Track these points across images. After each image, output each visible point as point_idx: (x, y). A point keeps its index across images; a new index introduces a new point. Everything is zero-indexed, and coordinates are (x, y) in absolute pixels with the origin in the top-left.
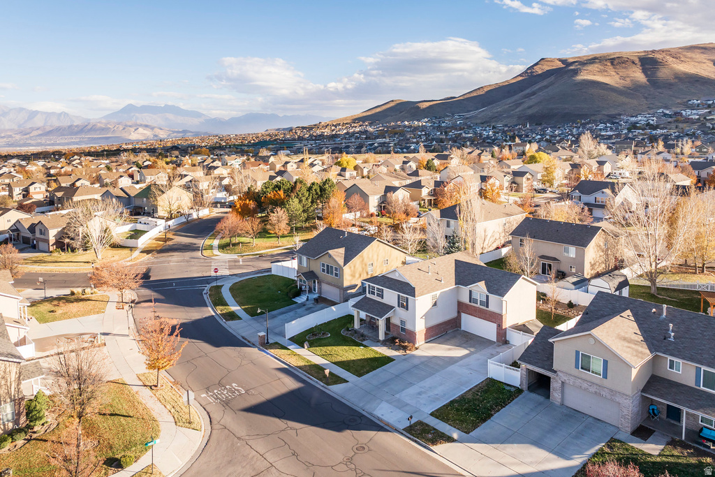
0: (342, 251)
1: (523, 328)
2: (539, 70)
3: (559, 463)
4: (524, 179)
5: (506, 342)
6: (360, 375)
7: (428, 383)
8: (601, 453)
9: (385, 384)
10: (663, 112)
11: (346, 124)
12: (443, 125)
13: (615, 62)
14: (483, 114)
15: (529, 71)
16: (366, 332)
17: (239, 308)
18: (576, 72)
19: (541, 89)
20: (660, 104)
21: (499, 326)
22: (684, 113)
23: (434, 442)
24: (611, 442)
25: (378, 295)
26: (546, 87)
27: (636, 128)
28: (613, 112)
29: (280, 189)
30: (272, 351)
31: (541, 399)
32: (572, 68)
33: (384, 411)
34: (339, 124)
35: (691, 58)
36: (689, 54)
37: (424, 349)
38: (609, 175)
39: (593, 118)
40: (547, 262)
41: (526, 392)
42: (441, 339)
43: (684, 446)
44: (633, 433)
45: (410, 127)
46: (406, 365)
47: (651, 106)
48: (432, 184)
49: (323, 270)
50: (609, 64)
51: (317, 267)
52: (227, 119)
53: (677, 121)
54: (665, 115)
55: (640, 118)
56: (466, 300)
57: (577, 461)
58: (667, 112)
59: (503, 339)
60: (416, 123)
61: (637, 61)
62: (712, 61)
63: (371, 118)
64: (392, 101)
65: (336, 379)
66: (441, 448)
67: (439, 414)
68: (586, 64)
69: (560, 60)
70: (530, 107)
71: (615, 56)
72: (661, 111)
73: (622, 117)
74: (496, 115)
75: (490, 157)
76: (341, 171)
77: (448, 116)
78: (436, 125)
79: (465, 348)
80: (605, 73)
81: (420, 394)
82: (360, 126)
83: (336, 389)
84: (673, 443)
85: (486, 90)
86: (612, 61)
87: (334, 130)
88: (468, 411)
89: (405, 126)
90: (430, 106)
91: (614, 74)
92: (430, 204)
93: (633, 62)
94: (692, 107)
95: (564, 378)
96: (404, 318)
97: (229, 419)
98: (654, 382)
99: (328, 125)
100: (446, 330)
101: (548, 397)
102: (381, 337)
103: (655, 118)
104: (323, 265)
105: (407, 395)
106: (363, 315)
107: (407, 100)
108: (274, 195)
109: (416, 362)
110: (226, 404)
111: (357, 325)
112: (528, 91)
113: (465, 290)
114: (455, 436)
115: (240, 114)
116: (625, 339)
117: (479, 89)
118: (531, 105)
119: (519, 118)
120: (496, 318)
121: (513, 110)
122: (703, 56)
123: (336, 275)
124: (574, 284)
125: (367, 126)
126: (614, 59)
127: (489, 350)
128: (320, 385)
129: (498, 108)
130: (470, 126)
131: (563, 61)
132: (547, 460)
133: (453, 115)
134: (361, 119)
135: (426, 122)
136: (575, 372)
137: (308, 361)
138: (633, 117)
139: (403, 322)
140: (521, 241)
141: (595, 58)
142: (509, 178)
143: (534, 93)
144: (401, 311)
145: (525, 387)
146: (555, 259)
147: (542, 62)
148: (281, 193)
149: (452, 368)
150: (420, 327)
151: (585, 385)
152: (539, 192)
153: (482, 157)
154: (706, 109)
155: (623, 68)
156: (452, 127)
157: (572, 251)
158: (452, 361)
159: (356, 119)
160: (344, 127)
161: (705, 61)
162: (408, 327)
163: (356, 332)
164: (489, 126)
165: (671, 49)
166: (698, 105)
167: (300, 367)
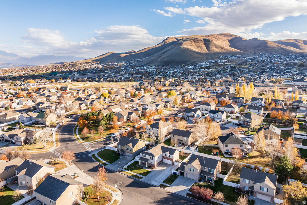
0: (131, 144)
1: (177, 161)
2: (167, 42)
3: (187, 188)
4: (169, 104)
5: (174, 165)
6: (145, 176)
7: (160, 176)
8: (193, 185)
9: (151, 177)
10: (211, 61)
11: (89, 62)
12: (131, 64)
13: (195, 41)
14: (147, 60)
15: (163, 42)
16: (143, 165)
17: (105, 161)
18: (181, 44)
19: (168, 50)
20: (210, 58)
21: (172, 161)
22: (218, 61)
23: (165, 187)
24: (195, 183)
25: (145, 157)
26: (170, 49)
27: (202, 68)
28: (194, 61)
29: (94, 115)
30: (121, 172)
31: (182, 176)
32: (179, 42)
33: (153, 183)
34: (86, 63)
35: (221, 39)
36: (220, 37)
37: (157, 168)
38: (193, 98)
39: (187, 63)
40: (180, 141)
41: (180, 175)
42: (160, 165)
43: (206, 182)
44: (198, 181)
45: (117, 65)
46: (154, 173)
47: (207, 58)
48: (142, 109)
49: (126, 149)
50: (193, 41)
51: (124, 148)
52: (30, 57)
53: (216, 65)
54: (212, 62)
55: (203, 63)
56: (164, 156)
57: (190, 187)
58: (213, 61)
59: (173, 164)
60: (120, 63)
61: (203, 40)
62: (228, 40)
63: (100, 60)
64: (109, 53)
65: (141, 178)
66: (166, 188)
67: (164, 182)
68: (185, 41)
69: (175, 38)
70: (164, 58)
71: (195, 38)
72: (210, 60)
73: (197, 63)
74: (152, 61)
75: (154, 88)
76: (104, 98)
77: (133, 60)
78: (128, 64)
79: (165, 167)
80: (192, 45)
81: (159, 178)
82: (96, 64)
83: (142, 180)
84: (205, 182)
85: (147, 49)
86: (194, 40)
87: (84, 66)
88: (169, 181)
89: (115, 65)
90: (125, 56)
91: (195, 45)
92: (141, 116)
93: (201, 41)
94: (221, 59)
95: (186, 172)
96: (152, 162)
97: (123, 189)
98: (202, 172)
99: (81, 63)
100: (161, 163)
101: (184, 176)
102: (147, 166)
103: (208, 64)
104: (126, 148)
105: (157, 179)
106: (141, 161)
107: (115, 52)
108: (93, 118)
109: (156, 171)
110: (120, 186)
111: (140, 164)
112: (163, 51)
113: (164, 154)
114: (168, 186)
115: (37, 55)
116: (197, 164)
117: (144, 49)
118: (165, 57)
119: (161, 62)
120: (172, 160)
121: (158, 59)
122: (225, 38)
123: (130, 150)
124: (187, 148)
125: (98, 64)
126: (194, 39)
127: (171, 167)
128: (138, 179)
129: (153, 57)
130: (142, 65)
131: (176, 38)
132: (185, 188)
133: (135, 59)
134: (96, 61)
135: (124, 63)
136: (188, 171)
137: (132, 174)
138: (201, 63)
139: (152, 163)
140: (173, 136)
141: (188, 38)
142: (164, 103)
143: (166, 52)
144: (151, 160)
145: (179, 175)
146: (181, 140)
147: (168, 39)
148: (95, 116)
149: (164, 172)
150: (156, 164)
151: (190, 173)
152: (173, 108)
153: (152, 88)
154: (225, 60)
155: (198, 43)
156: (135, 66)
157: (185, 138)
158: (164, 170)
159: (93, 61)
160: (89, 64)
161: (225, 40)
162: (153, 164)
163: (140, 165)
164: (149, 65)
165: (214, 34)
166: (223, 58)
167: (131, 176)
